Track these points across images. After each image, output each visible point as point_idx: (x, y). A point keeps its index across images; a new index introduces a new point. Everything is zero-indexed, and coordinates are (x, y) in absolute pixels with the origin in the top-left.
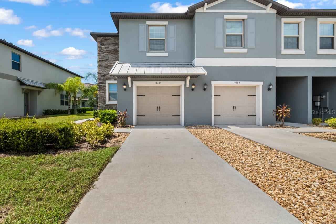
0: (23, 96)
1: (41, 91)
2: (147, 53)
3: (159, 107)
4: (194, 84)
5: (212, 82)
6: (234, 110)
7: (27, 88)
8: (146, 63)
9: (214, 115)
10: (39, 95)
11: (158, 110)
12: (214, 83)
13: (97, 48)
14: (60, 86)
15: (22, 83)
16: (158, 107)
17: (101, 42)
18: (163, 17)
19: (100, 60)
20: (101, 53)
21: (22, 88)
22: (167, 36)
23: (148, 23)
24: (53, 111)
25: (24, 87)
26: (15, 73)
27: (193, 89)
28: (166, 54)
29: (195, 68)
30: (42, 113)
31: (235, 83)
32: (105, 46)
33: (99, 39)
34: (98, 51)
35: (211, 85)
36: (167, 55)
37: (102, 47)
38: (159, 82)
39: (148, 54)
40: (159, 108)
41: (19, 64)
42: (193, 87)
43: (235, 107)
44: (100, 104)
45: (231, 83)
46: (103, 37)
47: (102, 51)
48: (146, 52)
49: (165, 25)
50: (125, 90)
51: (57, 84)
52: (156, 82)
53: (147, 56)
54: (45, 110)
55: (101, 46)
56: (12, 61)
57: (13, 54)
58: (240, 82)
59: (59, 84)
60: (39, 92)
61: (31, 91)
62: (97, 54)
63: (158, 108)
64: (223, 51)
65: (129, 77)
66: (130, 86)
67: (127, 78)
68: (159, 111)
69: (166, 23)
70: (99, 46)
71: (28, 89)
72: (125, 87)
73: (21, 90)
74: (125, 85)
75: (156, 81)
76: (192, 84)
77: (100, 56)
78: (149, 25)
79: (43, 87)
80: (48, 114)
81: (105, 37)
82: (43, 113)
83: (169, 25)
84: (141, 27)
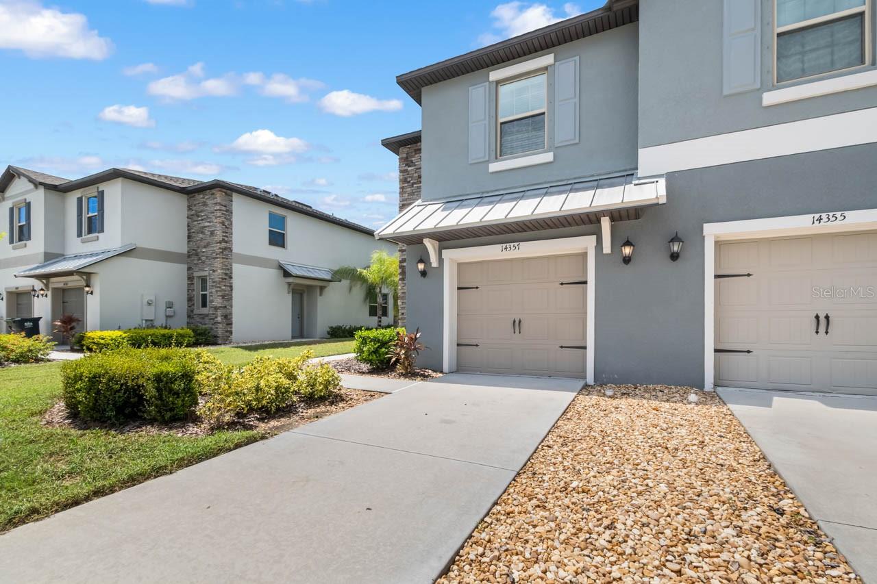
0: (288, 299)
1: (325, 287)
2: (490, 165)
3: (520, 322)
4: (628, 241)
5: (707, 227)
6: (822, 329)
7: (295, 281)
8: (488, 192)
9: (716, 351)
10: (321, 295)
11: (514, 330)
12: (712, 231)
13: (399, 173)
14: (361, 274)
15: (286, 274)
16: (514, 322)
17: (407, 158)
18: (536, 43)
19: (405, 203)
20: (406, 185)
21: (288, 283)
22: (551, 101)
23: (495, 75)
24: (347, 330)
25: (290, 280)
26: (276, 253)
27: (627, 260)
28: (548, 157)
29: (635, 185)
30: (326, 333)
31: (820, 220)
32: (415, 165)
33: (404, 150)
34: (401, 181)
35: (704, 237)
36: (551, 159)
37: (409, 169)
38: (512, 244)
39: (494, 167)
40: (517, 325)
41: (284, 234)
42: (627, 251)
43: (827, 317)
44: (403, 314)
45: (801, 224)
46: (411, 144)
47: (409, 179)
48: (488, 162)
49: (546, 68)
50: (424, 274)
51: (354, 270)
52: (504, 245)
53: (492, 173)
54: (332, 327)
55: (406, 168)
56: (270, 231)
57: (272, 217)
58: (846, 213)
59: (358, 270)
60: (322, 288)
61: (309, 287)
62: (398, 190)
63: (517, 322)
64: (761, 99)
65: (428, 239)
66: (434, 264)
67: (422, 243)
68: (520, 332)
69: (547, 59)
70: (404, 168)
71: (297, 285)
72: (421, 266)
73: (286, 286)
74: (421, 261)
75: (508, 243)
76: (621, 240)
77: (405, 192)
78: (498, 83)
79: (328, 277)
80: (336, 337)
81: (415, 143)
82: (328, 333)
83: (556, 63)
84: (475, 92)
